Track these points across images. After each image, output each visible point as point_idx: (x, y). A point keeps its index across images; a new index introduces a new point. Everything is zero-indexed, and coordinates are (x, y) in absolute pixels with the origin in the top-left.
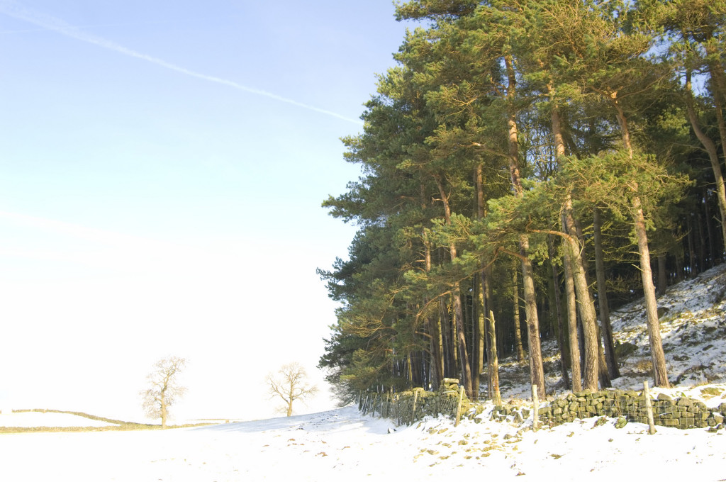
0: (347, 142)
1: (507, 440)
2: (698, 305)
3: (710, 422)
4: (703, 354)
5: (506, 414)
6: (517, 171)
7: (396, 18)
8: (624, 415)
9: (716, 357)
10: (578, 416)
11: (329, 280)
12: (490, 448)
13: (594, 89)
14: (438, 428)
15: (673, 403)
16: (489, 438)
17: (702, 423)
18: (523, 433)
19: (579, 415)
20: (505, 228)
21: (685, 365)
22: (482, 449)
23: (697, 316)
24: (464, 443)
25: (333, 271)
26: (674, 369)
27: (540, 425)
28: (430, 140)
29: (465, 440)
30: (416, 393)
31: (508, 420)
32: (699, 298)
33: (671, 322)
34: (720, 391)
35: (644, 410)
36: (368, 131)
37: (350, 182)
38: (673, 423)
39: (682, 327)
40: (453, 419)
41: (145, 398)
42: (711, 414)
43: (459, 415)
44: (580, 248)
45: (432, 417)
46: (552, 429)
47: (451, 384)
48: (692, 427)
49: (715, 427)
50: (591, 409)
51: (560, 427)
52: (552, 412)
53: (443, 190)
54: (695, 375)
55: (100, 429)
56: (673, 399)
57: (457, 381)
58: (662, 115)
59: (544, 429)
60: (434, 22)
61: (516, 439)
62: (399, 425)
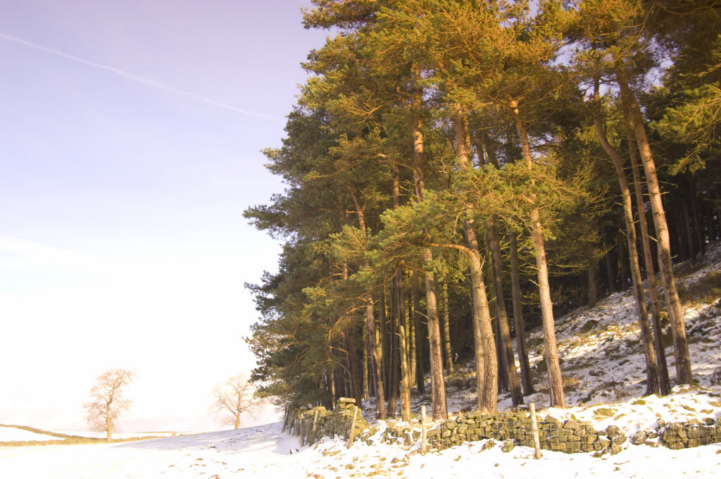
0: (269, 154)
1: (394, 464)
2: (625, 317)
3: (596, 446)
4: (619, 369)
5: (397, 436)
6: (421, 182)
7: (304, 25)
8: (510, 438)
9: (630, 373)
10: (466, 439)
11: (257, 294)
12: (375, 473)
13: (490, 97)
14: (332, 451)
15: (560, 426)
16: (376, 461)
17: (587, 447)
18: (411, 457)
19: (469, 438)
20: (400, 241)
21: (600, 381)
22: (367, 474)
23: (623, 329)
24: (351, 467)
25: (261, 284)
26: (588, 385)
27: (428, 448)
28: (333, 150)
29: (353, 464)
30: (317, 412)
31: (398, 443)
32: (627, 311)
33: (598, 335)
34: (613, 412)
35: (530, 433)
36: (286, 142)
37: (274, 195)
38: (559, 448)
39: (608, 340)
40: (347, 441)
41: (90, 411)
42: (598, 437)
43: (352, 436)
44: (481, 261)
45: (328, 438)
46: (441, 452)
47: (347, 403)
48: (578, 452)
49: (600, 452)
50: (480, 432)
51: (449, 449)
52: (441, 435)
53: (358, 202)
54: (606, 392)
55: (43, 443)
56: (561, 421)
57: (354, 401)
58: (579, 127)
59: (432, 453)
60: (343, 30)
61: (403, 463)
62: (303, 445)
